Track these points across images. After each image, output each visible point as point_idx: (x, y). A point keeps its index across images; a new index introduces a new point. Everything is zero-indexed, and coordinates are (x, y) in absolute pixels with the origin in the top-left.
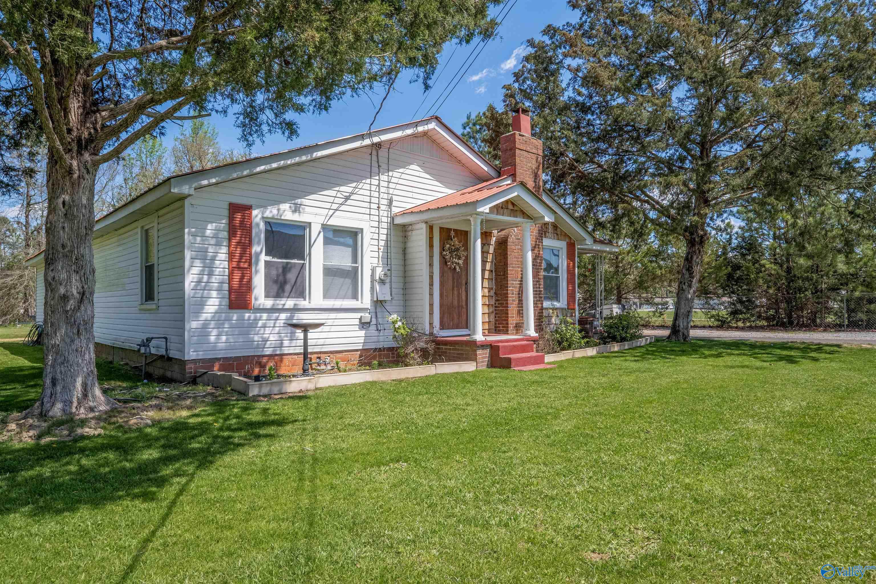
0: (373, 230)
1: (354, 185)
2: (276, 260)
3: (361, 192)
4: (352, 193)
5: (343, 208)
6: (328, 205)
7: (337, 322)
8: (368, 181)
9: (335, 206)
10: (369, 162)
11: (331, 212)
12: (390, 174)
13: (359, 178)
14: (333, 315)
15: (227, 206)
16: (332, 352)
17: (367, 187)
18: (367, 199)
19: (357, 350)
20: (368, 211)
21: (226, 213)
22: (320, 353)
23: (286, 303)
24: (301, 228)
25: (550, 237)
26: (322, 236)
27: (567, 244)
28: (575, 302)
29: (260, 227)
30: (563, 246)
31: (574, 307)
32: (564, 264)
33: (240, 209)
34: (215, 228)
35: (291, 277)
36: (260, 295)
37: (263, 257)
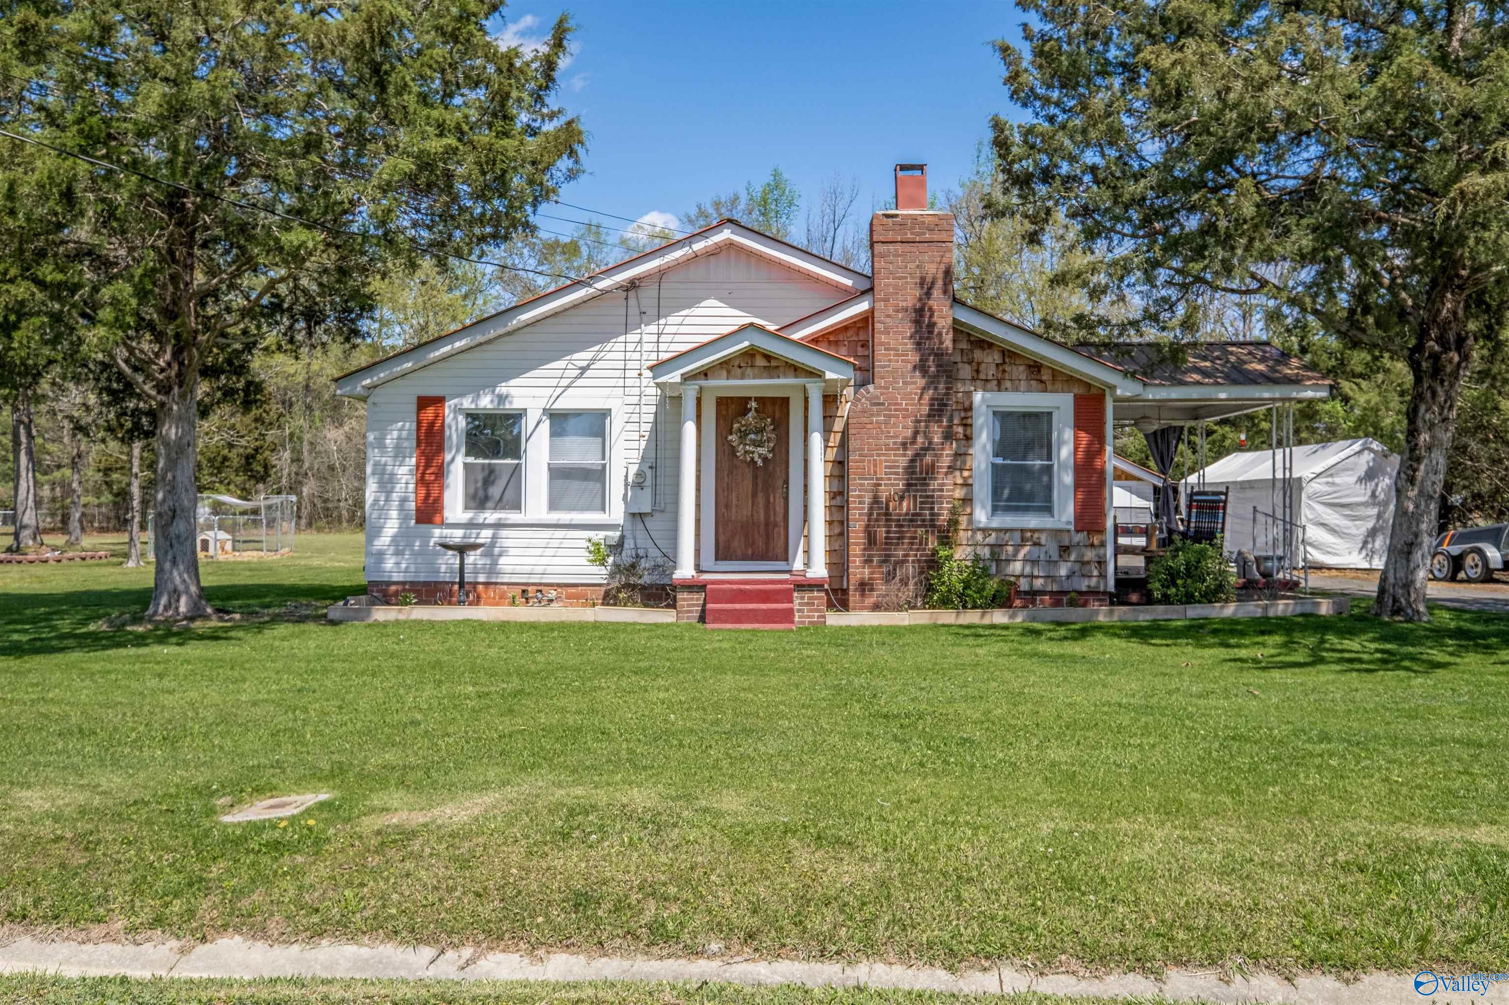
0: (630, 409)
1: (596, 348)
2: (480, 461)
3: (610, 356)
4: (593, 360)
5: (580, 382)
6: (554, 382)
7: (566, 543)
8: (622, 338)
9: (564, 382)
10: (623, 311)
11: (559, 390)
12: (662, 321)
13: (605, 337)
14: (560, 533)
15: (415, 401)
16: (559, 585)
17: (621, 347)
18: (621, 365)
19: (600, 585)
20: (621, 382)
21: (414, 408)
22: (540, 584)
23: (490, 516)
24: (517, 417)
25: (1016, 389)
26: (546, 426)
27: (1078, 399)
28: (1104, 517)
29: (456, 423)
30: (1061, 404)
31: (1098, 527)
32: (1066, 440)
33: (431, 403)
34: (398, 431)
35: (496, 484)
36: (455, 507)
37: (459, 460)
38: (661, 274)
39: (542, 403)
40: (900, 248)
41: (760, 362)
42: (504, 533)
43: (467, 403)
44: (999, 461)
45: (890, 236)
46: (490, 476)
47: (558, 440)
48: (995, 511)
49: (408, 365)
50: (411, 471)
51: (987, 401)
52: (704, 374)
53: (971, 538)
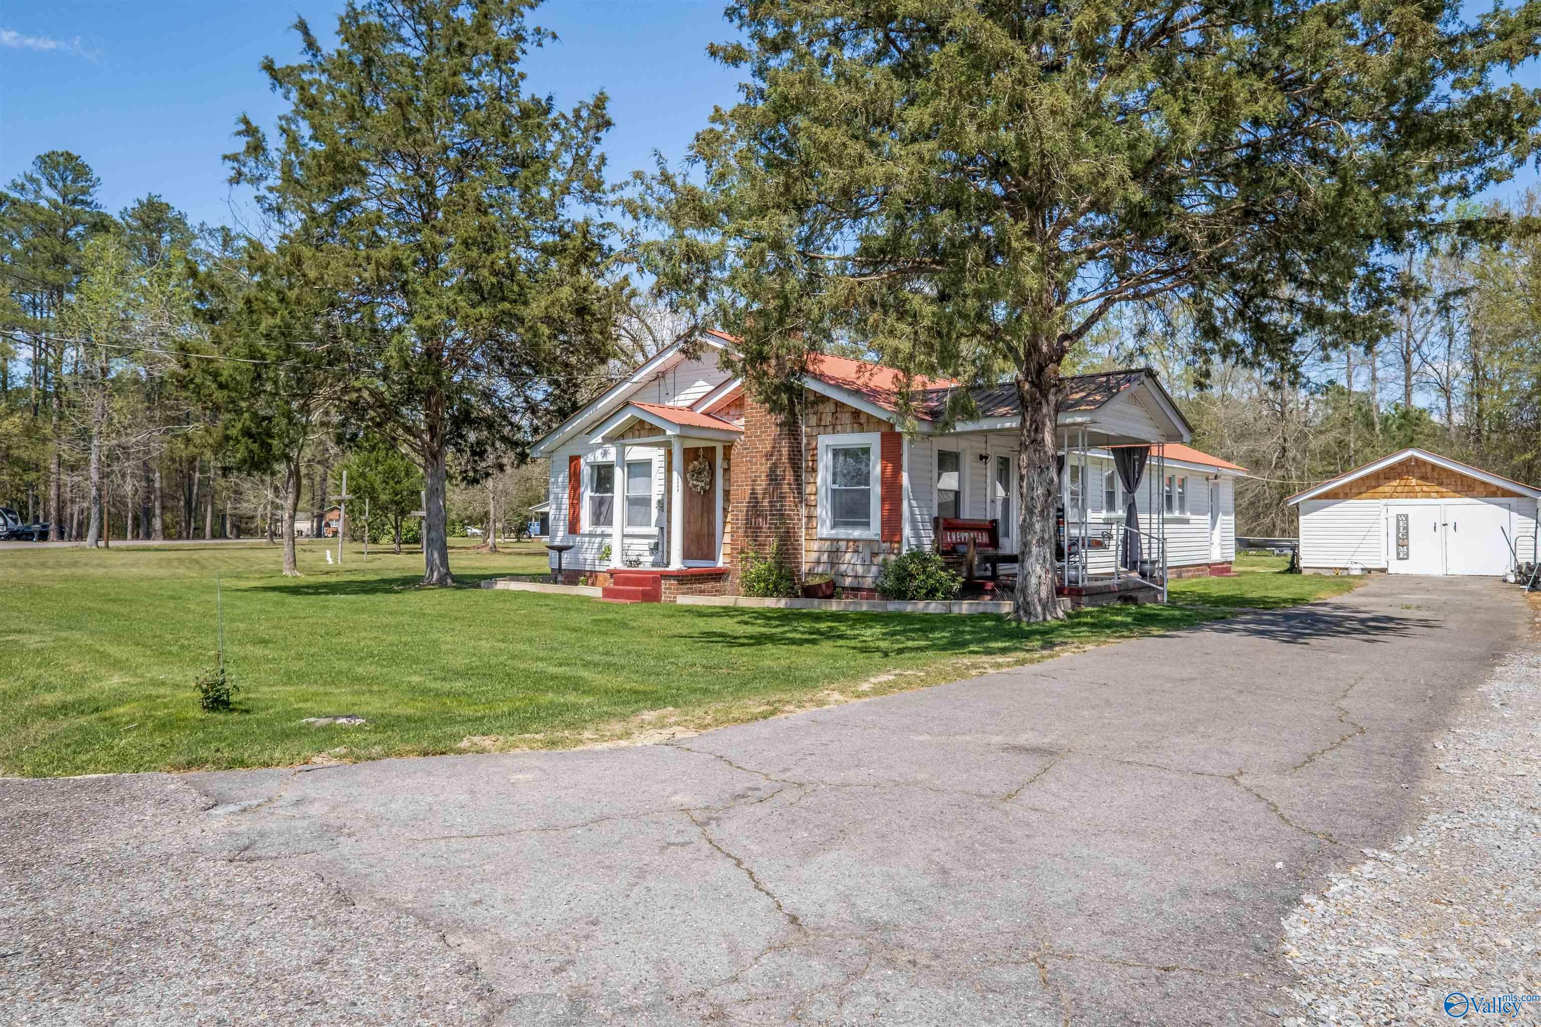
10: (657, 394)
12: (676, 398)
15: (568, 459)
21: (568, 463)
23: (599, 530)
24: (612, 466)
25: (845, 431)
26: (626, 471)
27: (883, 436)
28: (900, 530)
29: (586, 471)
30: (872, 440)
31: (897, 538)
32: (876, 469)
33: (574, 459)
34: (563, 478)
35: (604, 509)
36: (585, 524)
37: (587, 494)
38: (675, 367)
41: (647, 426)
42: (608, 539)
43: (590, 458)
44: (836, 486)
46: (601, 501)
47: (633, 480)
48: (835, 525)
49: (558, 437)
50: (566, 502)
51: (826, 442)
52: (622, 436)
53: (815, 546)
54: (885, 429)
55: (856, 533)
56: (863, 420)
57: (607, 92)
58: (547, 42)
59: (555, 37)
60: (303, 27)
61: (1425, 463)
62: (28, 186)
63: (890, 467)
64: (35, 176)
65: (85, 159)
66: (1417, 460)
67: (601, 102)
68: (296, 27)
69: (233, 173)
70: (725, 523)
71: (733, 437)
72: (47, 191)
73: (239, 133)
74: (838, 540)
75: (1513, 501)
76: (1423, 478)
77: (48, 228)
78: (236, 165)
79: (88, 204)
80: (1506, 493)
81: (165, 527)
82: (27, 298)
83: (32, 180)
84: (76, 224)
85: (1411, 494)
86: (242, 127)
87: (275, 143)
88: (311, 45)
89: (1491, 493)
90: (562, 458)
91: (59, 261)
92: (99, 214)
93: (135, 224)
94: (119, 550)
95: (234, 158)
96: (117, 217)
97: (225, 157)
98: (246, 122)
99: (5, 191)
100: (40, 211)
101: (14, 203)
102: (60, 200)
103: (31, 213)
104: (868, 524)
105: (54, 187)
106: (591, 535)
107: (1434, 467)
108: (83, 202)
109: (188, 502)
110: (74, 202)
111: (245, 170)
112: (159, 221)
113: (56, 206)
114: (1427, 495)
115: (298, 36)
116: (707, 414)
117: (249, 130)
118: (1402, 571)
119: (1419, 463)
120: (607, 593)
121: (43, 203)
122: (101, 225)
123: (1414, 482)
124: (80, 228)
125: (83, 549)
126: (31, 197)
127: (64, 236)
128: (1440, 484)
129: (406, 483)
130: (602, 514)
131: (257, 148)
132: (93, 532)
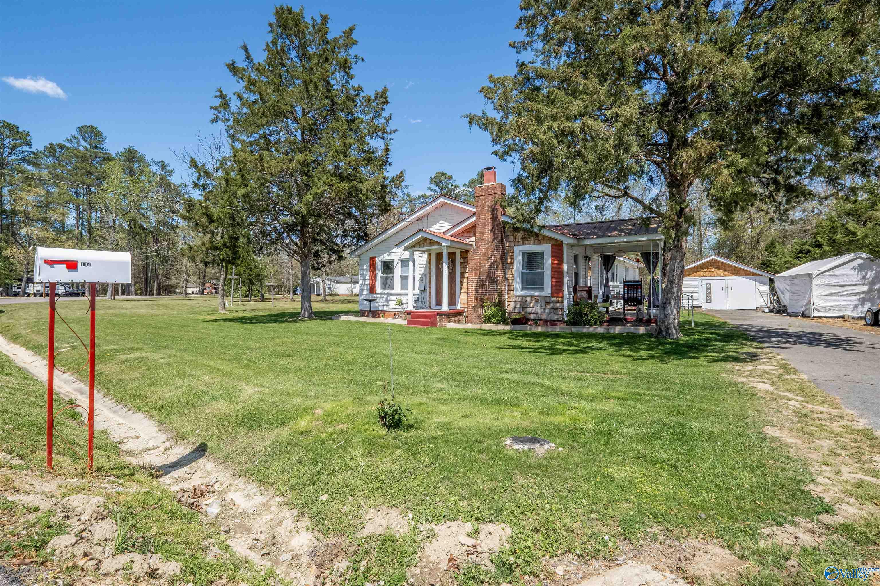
0: (420, 258)
2: (384, 275)
6: (400, 252)
10: (418, 227)
15: (369, 258)
21: (369, 260)
23: (386, 291)
24: (393, 261)
25: (529, 244)
26: (400, 264)
27: (552, 246)
28: (562, 291)
29: (378, 264)
30: (546, 248)
31: (561, 295)
32: (548, 261)
33: (372, 259)
34: (366, 266)
35: (389, 281)
36: (378, 288)
37: (379, 274)
38: (428, 214)
39: (398, 257)
40: (484, 197)
41: (428, 241)
42: (390, 296)
43: (381, 258)
44: (525, 271)
45: (480, 194)
46: (387, 278)
47: (404, 268)
48: (523, 289)
49: (364, 249)
50: (368, 278)
51: (519, 249)
52: (414, 246)
53: (513, 299)
54: (554, 243)
55: (536, 293)
56: (540, 238)
57: (388, 88)
58: (359, 62)
59: (363, 60)
60: (246, 49)
61: (718, 262)
62: (73, 140)
63: (556, 261)
64: (76, 136)
65: (100, 129)
66: (715, 260)
67: (385, 91)
68: (242, 48)
69: (213, 117)
70: (461, 288)
71: (469, 247)
72: (83, 143)
73: (217, 97)
74: (526, 296)
75: (757, 278)
76: (718, 268)
77: (84, 159)
78: (216, 112)
79: (102, 149)
80: (754, 274)
81: (136, 291)
82: (74, 190)
83: (74, 137)
84: (96, 157)
85: (712, 275)
86: (219, 94)
87: (235, 104)
88: (248, 57)
89: (747, 274)
90: (366, 258)
91: (89, 173)
92: (107, 153)
93: (124, 158)
94: (119, 300)
95: (216, 109)
96: (114, 155)
97: (211, 108)
98: (221, 92)
99: (64, 143)
100: (79, 151)
101: (68, 148)
102: (89, 147)
103: (76, 152)
104: (543, 289)
105: (86, 141)
106: (381, 294)
107: (722, 263)
108: (99, 148)
109: (146, 280)
110: (95, 147)
111: (220, 115)
112: (133, 157)
113: (86, 149)
114: (719, 275)
115: (243, 52)
116: (452, 236)
117: (222, 96)
118: (709, 308)
119: (716, 262)
120: (409, 322)
121: (81, 148)
122: (108, 158)
123: (713, 269)
124: (98, 160)
125: (106, 300)
126: (76, 145)
127: (91, 163)
128: (725, 270)
129: (255, 271)
130: (387, 284)
131: (225, 105)
132: (109, 293)
